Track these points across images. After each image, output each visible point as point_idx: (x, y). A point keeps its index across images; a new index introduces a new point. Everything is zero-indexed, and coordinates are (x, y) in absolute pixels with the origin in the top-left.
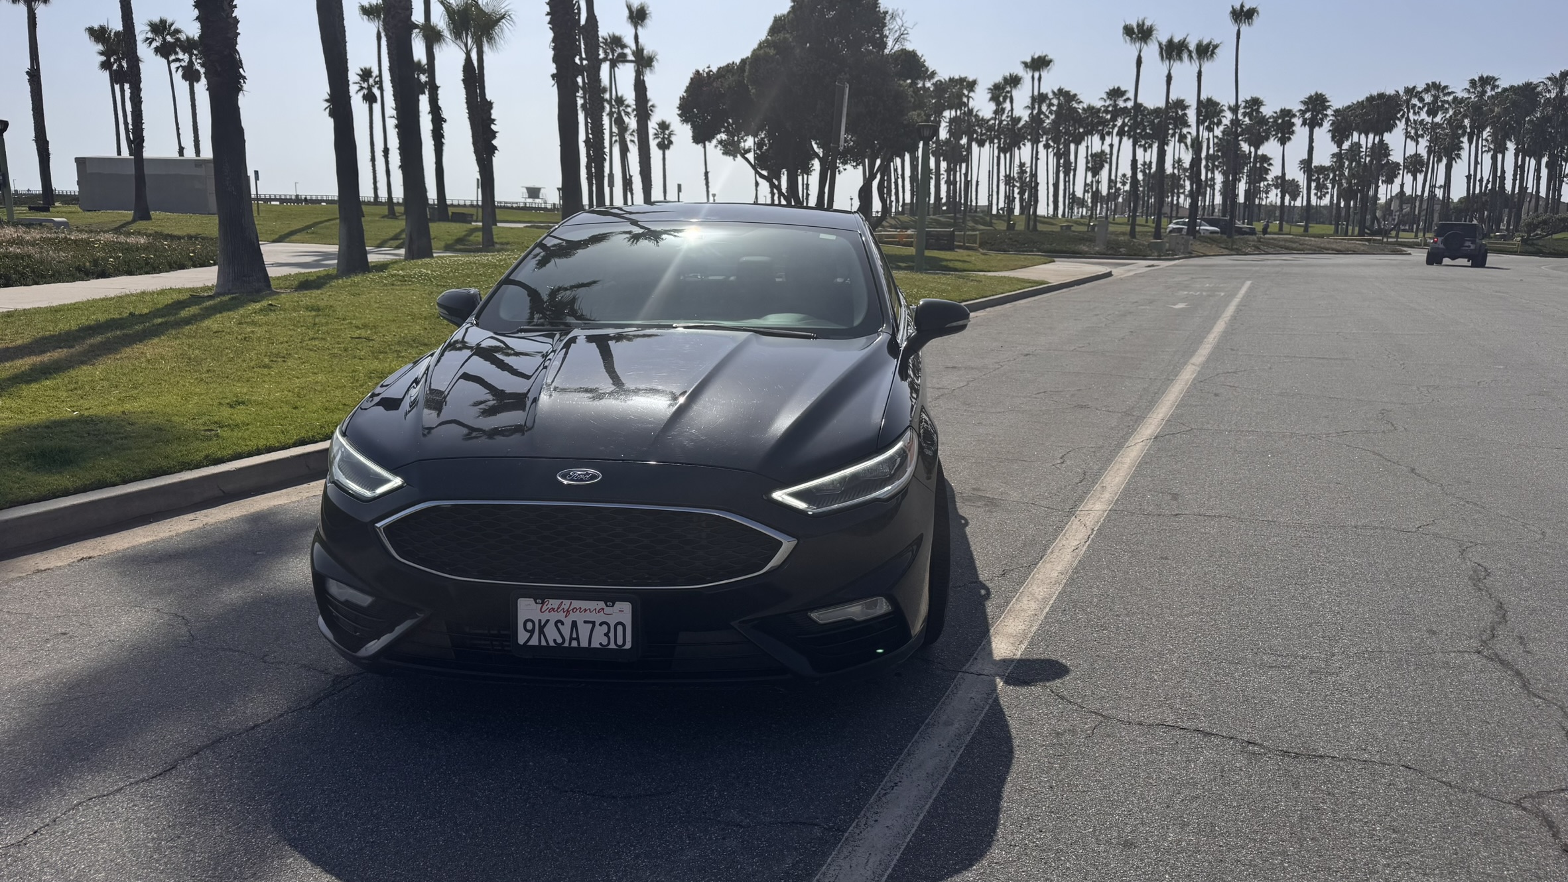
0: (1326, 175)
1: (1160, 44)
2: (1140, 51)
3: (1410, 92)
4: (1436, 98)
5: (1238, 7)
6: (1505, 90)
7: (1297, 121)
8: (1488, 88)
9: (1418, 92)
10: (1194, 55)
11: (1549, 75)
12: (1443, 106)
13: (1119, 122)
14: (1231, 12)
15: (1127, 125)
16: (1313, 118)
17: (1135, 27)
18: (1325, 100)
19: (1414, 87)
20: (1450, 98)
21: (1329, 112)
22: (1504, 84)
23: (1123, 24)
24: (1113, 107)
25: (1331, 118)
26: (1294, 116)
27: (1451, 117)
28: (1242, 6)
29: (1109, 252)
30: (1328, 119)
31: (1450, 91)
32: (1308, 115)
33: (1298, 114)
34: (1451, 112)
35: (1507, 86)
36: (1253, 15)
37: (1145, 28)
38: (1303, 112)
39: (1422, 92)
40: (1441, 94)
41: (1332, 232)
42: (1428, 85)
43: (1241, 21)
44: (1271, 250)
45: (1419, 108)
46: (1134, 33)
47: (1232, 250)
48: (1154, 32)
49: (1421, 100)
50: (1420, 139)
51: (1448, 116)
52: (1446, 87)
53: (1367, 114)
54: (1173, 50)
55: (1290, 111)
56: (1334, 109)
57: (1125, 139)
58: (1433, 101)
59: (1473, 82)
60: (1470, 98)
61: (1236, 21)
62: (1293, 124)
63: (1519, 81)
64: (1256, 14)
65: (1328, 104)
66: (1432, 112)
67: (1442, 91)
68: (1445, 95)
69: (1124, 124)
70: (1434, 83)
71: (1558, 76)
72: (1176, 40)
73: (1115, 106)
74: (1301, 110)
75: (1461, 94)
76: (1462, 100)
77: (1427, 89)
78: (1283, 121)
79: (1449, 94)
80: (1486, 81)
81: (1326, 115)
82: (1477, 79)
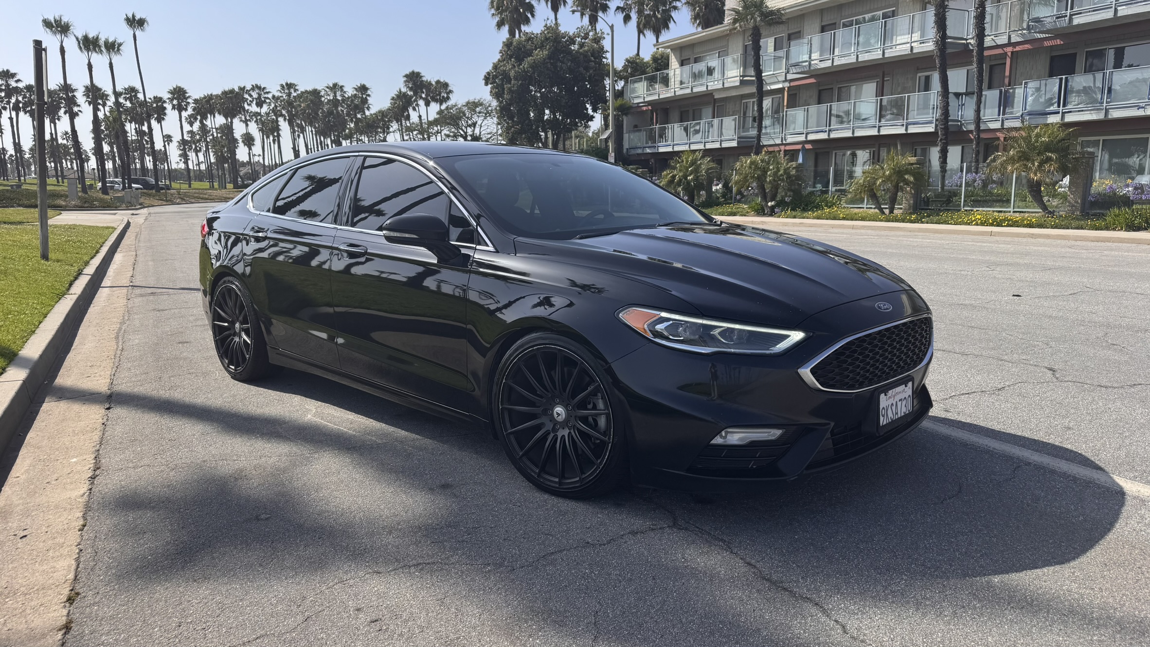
0: (190, 146)
1: (77, 39)
2: (62, 42)
3: (242, 89)
4: (260, 95)
5: (130, 16)
6: (302, 92)
7: (168, 106)
8: (292, 91)
9: (247, 90)
10: (103, 49)
11: (327, 85)
12: (265, 101)
13: (13, 100)
14: (125, 20)
15: (20, 102)
16: (179, 105)
17: (53, 21)
18: (185, 92)
19: (244, 87)
20: (270, 96)
21: (189, 100)
22: (301, 88)
23: (42, 18)
24: (5, 86)
25: (193, 105)
26: (165, 102)
27: (273, 108)
28: (133, 16)
29: (86, 205)
30: (191, 106)
31: (268, 91)
32: (175, 102)
33: (168, 101)
34: (273, 105)
35: (303, 90)
36: (143, 24)
37: (63, 23)
38: (171, 100)
39: (250, 90)
40: (262, 93)
41: (208, 187)
42: (253, 86)
43: (135, 27)
44: (193, 201)
45: (250, 101)
46: (53, 27)
47: (167, 201)
48: (71, 28)
49: (251, 96)
50: (249, 123)
51: (271, 108)
52: (264, 88)
53: (224, 103)
54: (89, 44)
55: (161, 99)
56: (194, 98)
57: (21, 114)
58: (258, 97)
59: (282, 86)
60: (282, 96)
61: (131, 26)
62: (165, 108)
63: (310, 88)
64: (146, 23)
65: (187, 95)
66: (260, 104)
67: (263, 91)
68: (265, 93)
69: (18, 102)
70: (257, 86)
71: (331, 86)
72: (91, 36)
73: (8, 85)
74: (169, 98)
75: (277, 94)
76: (278, 98)
77: (253, 89)
78: (157, 105)
79: (268, 93)
80: (290, 86)
81: (189, 103)
82: (284, 84)
